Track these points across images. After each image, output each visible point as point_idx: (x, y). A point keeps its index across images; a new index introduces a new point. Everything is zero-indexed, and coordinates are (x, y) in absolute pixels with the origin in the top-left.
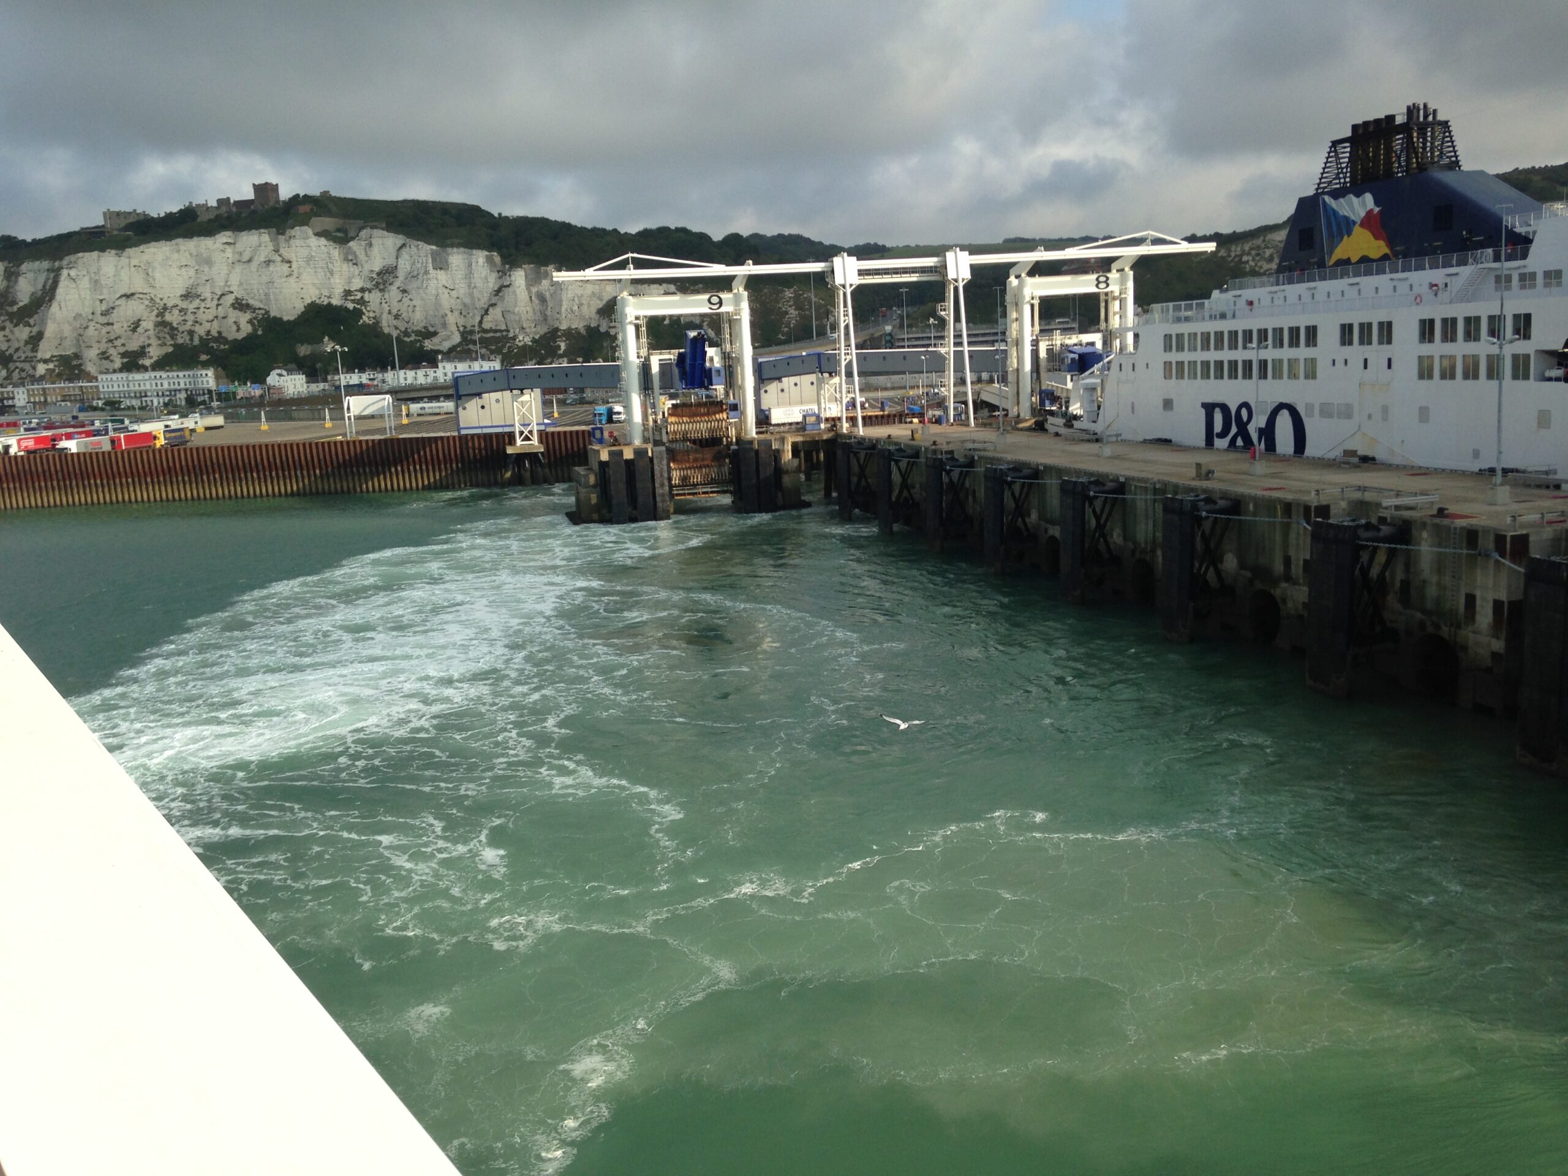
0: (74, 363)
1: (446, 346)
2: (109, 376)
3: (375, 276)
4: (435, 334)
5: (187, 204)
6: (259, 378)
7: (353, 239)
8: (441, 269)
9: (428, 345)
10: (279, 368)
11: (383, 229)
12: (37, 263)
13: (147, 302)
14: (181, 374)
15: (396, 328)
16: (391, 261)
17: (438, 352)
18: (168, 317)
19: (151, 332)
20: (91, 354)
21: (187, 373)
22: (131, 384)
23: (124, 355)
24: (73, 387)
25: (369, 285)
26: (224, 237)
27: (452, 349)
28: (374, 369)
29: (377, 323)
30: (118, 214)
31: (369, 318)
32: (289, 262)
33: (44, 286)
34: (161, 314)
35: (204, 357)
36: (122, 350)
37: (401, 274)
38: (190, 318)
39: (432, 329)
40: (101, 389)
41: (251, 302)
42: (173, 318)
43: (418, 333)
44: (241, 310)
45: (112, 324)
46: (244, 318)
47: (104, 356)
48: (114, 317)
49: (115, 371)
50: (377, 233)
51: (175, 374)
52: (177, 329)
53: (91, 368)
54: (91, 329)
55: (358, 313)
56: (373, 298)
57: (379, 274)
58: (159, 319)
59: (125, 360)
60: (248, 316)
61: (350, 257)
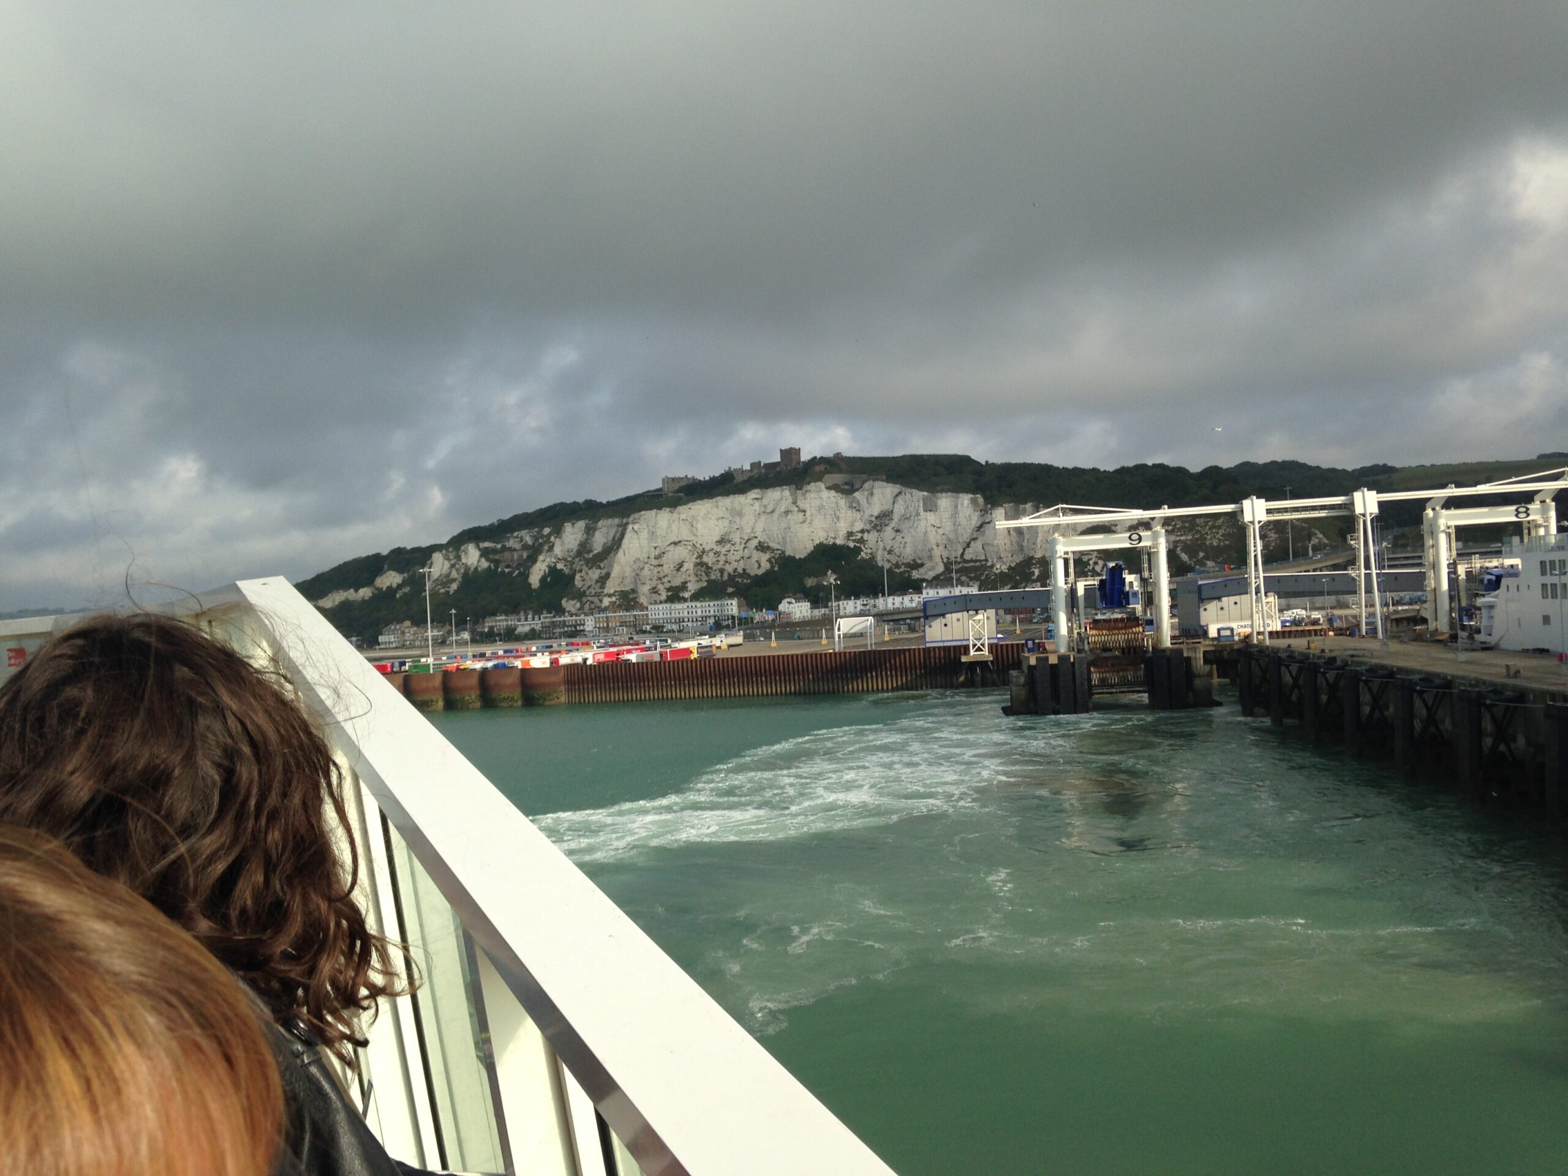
0: (631, 596)
1: (930, 575)
2: (656, 607)
3: (873, 519)
4: (922, 565)
5: (727, 469)
6: (773, 606)
7: (857, 490)
8: (930, 511)
9: (915, 575)
10: (789, 597)
11: (883, 481)
12: (610, 520)
13: (690, 548)
14: (712, 604)
15: (889, 561)
16: (887, 507)
17: (924, 580)
18: (705, 559)
19: (692, 571)
20: (645, 589)
21: (716, 603)
22: (673, 613)
23: (668, 590)
24: (628, 615)
25: (868, 527)
26: (754, 494)
27: (936, 578)
28: (868, 596)
29: (873, 557)
30: (673, 479)
31: (866, 554)
32: (804, 511)
33: (614, 538)
34: (700, 557)
35: (730, 590)
36: (668, 585)
37: (896, 517)
38: (722, 558)
39: (919, 562)
40: (650, 617)
41: (771, 544)
42: (709, 559)
43: (907, 565)
44: (762, 551)
45: (662, 565)
46: (764, 558)
47: (654, 591)
48: (664, 560)
49: (661, 602)
50: (878, 484)
51: (707, 604)
52: (711, 568)
53: (643, 600)
54: (646, 569)
55: (857, 550)
56: (871, 538)
57: (877, 518)
58: (698, 561)
59: (670, 594)
60: (768, 556)
61: (854, 505)
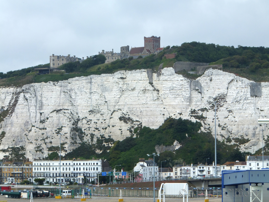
1: (253, 150)
3: (212, 100)
4: (248, 141)
6: (129, 167)
7: (200, 76)
8: (256, 96)
9: (242, 149)
10: (141, 161)
11: (220, 69)
13: (68, 115)
14: (82, 163)
16: (223, 91)
17: (248, 154)
18: (80, 125)
19: (68, 135)
21: (85, 162)
22: (51, 168)
23: (50, 149)
24: (17, 168)
25: (208, 107)
27: (258, 152)
29: (209, 134)
31: (205, 128)
32: (158, 91)
34: (76, 123)
35: (97, 152)
36: (49, 145)
37: (229, 100)
39: (246, 138)
41: (131, 116)
42: (82, 125)
43: (237, 140)
44: (124, 122)
45: (45, 129)
46: (125, 127)
47: (39, 149)
48: (47, 124)
50: (215, 71)
51: (78, 163)
52: (84, 133)
54: (33, 131)
55: (198, 125)
56: (210, 115)
57: (215, 99)
59: (51, 152)
60: (129, 125)
61: (197, 88)
